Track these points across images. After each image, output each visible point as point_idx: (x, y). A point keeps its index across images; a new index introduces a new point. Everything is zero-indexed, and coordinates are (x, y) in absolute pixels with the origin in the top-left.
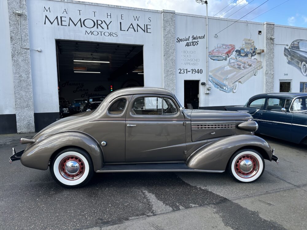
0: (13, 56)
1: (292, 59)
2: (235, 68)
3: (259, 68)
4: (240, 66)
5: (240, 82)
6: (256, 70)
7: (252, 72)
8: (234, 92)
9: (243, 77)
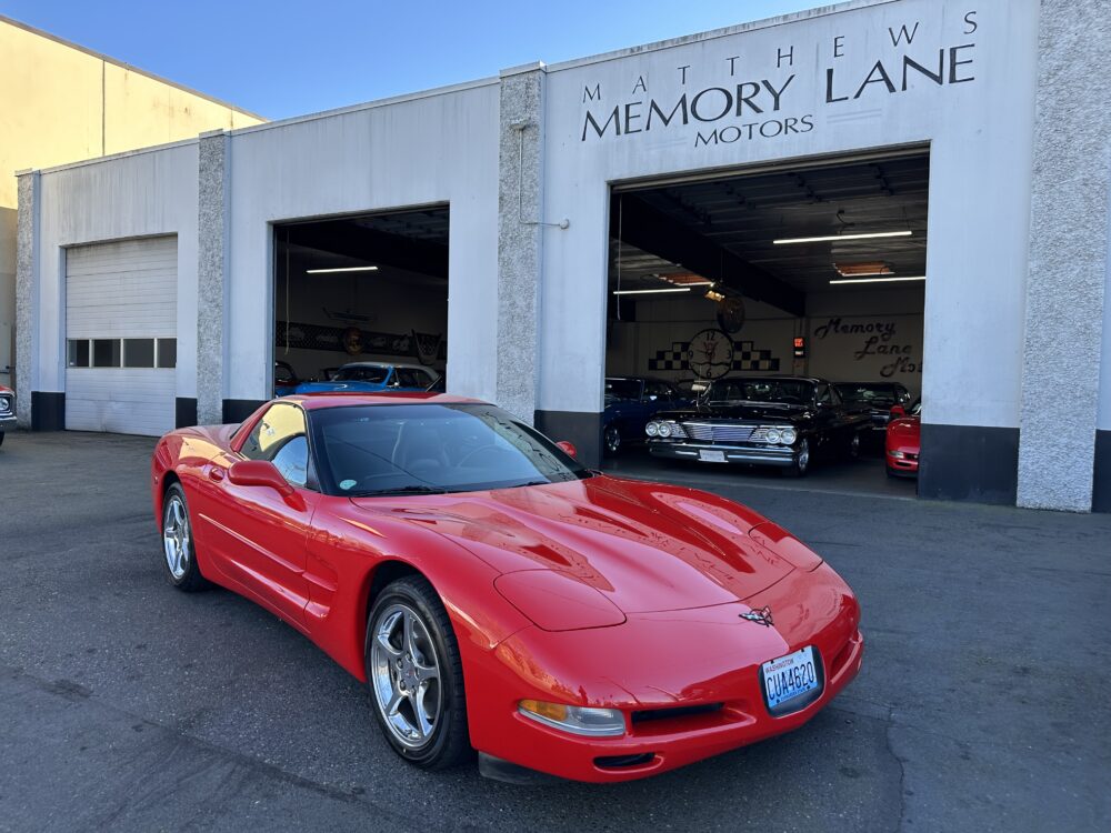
0: (501, 249)
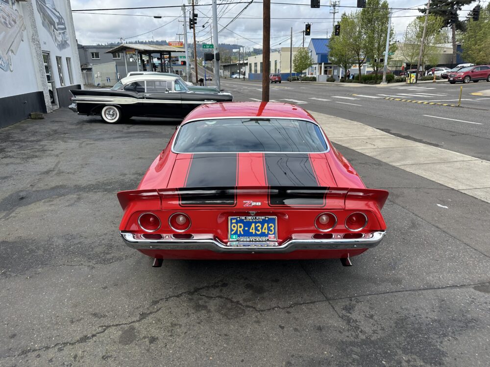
1: (44, 20)
2: (2, 23)
3: (23, 28)
4: (6, 20)
5: (12, 51)
6: (21, 30)
7: (19, 35)
8: (12, 71)
9: (13, 42)
